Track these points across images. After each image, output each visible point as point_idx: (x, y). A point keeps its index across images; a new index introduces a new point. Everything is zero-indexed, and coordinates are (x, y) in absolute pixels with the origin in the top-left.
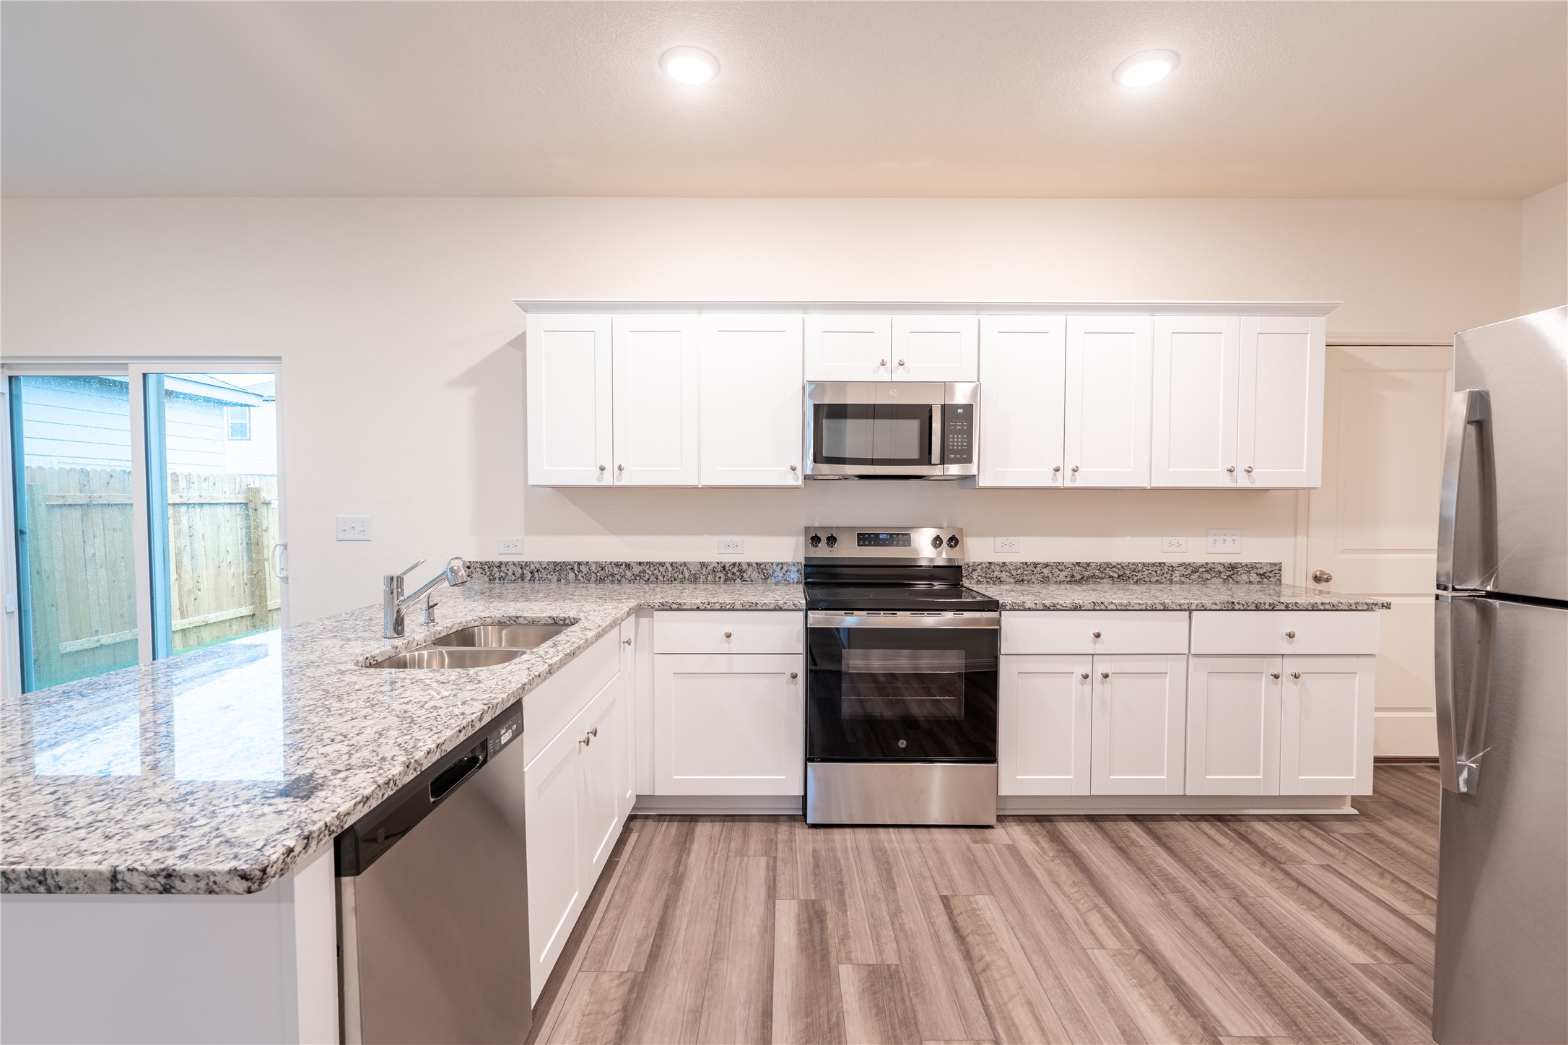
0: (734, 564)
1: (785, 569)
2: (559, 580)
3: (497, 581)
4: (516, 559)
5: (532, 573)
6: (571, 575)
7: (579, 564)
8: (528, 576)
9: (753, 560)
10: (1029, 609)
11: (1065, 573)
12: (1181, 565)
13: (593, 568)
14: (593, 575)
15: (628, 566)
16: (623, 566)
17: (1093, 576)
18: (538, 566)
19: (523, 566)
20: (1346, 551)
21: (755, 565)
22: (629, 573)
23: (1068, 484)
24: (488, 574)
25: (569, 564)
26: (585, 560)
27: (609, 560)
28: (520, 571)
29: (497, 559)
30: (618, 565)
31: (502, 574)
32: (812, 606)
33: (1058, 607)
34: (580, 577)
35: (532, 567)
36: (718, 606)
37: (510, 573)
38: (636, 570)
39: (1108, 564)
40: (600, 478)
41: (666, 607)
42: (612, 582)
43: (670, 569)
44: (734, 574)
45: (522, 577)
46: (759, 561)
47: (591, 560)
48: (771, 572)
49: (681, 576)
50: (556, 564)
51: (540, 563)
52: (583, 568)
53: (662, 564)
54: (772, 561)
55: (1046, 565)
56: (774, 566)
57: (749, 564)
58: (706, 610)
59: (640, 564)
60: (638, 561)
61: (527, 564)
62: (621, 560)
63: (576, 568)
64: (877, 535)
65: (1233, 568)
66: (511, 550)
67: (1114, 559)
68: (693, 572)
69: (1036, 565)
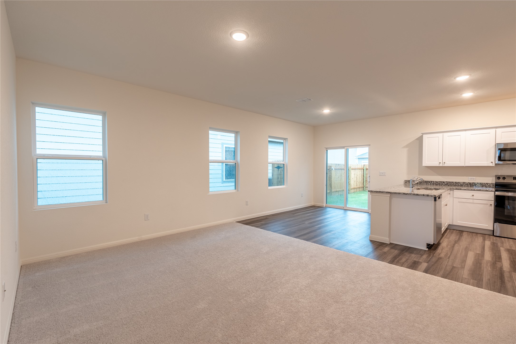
0: (473, 183)
1: (489, 184)
7: (431, 181)
14: (435, 184)
15: (444, 182)
16: (442, 182)
18: (421, 181)
21: (479, 183)
22: (443, 184)
25: (429, 181)
27: (439, 181)
30: (441, 182)
32: (496, 191)
34: (431, 184)
36: (470, 189)
38: (446, 183)
40: (439, 165)
41: (456, 189)
42: (440, 185)
43: (455, 183)
44: (473, 185)
46: (481, 182)
47: (434, 181)
48: (484, 185)
49: (458, 185)
50: (426, 181)
52: (432, 182)
53: (453, 182)
56: (485, 184)
58: (467, 190)
59: (447, 182)
63: (430, 182)
66: (415, 178)
68: (461, 184)
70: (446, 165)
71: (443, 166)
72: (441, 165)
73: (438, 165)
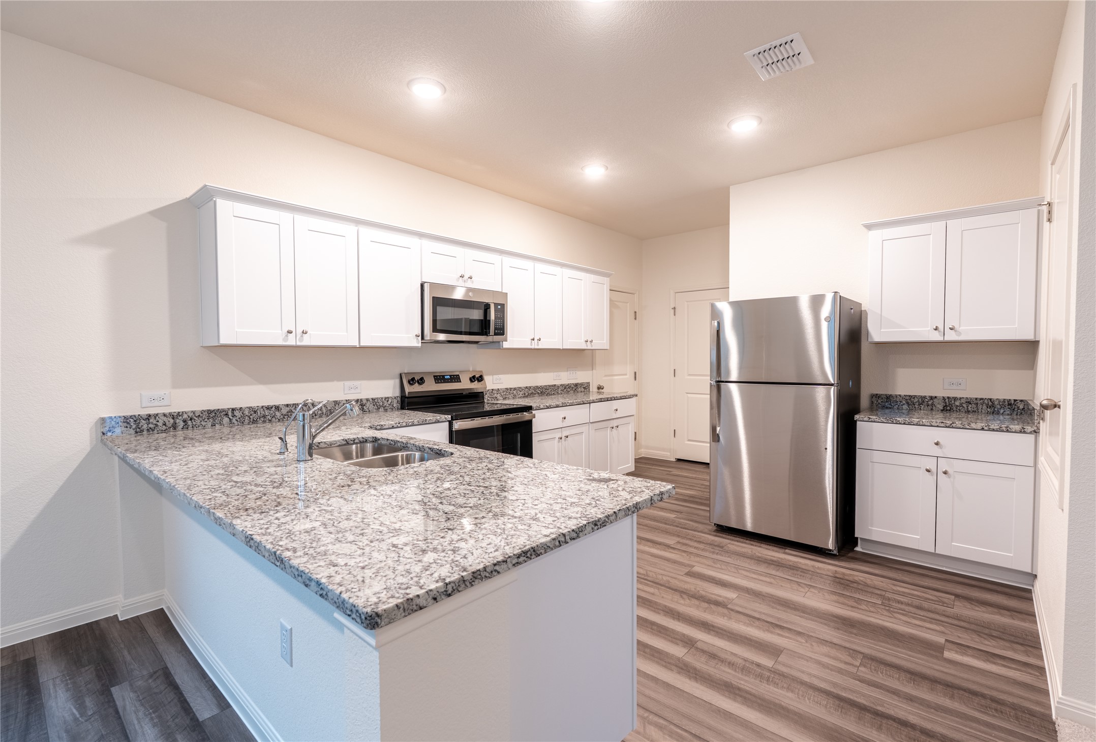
0: (357, 400)
1: (390, 401)
2: (213, 425)
3: (145, 432)
4: (167, 411)
5: (185, 421)
6: (226, 420)
7: (233, 410)
8: (182, 424)
9: (370, 397)
10: (542, 409)
11: (522, 393)
12: (561, 385)
13: (246, 412)
14: (247, 418)
15: (277, 408)
16: (274, 409)
17: (532, 393)
18: (191, 415)
19: (173, 416)
20: (606, 376)
21: (371, 400)
22: (278, 414)
23: (536, 347)
24: (134, 426)
25: (223, 410)
26: (238, 406)
27: (260, 405)
28: (172, 421)
29: (144, 412)
30: (269, 408)
31: (151, 426)
33: (552, 406)
34: (234, 420)
35: (185, 416)
37: (160, 424)
38: (284, 411)
39: (537, 387)
40: (286, 340)
42: (264, 422)
44: (357, 407)
45: (174, 426)
46: (374, 397)
47: (243, 406)
48: (381, 404)
50: (210, 412)
51: (194, 412)
52: (237, 413)
54: (382, 396)
55: (515, 389)
56: (383, 399)
57: (367, 400)
59: (287, 405)
60: (286, 403)
61: (179, 414)
62: (272, 404)
63: (230, 414)
64: (443, 376)
65: (576, 385)
66: (156, 403)
67: (539, 384)
68: (329, 408)
69: (511, 389)
70: (307, 341)
71: (299, 343)
72: (291, 341)
73: (280, 342)
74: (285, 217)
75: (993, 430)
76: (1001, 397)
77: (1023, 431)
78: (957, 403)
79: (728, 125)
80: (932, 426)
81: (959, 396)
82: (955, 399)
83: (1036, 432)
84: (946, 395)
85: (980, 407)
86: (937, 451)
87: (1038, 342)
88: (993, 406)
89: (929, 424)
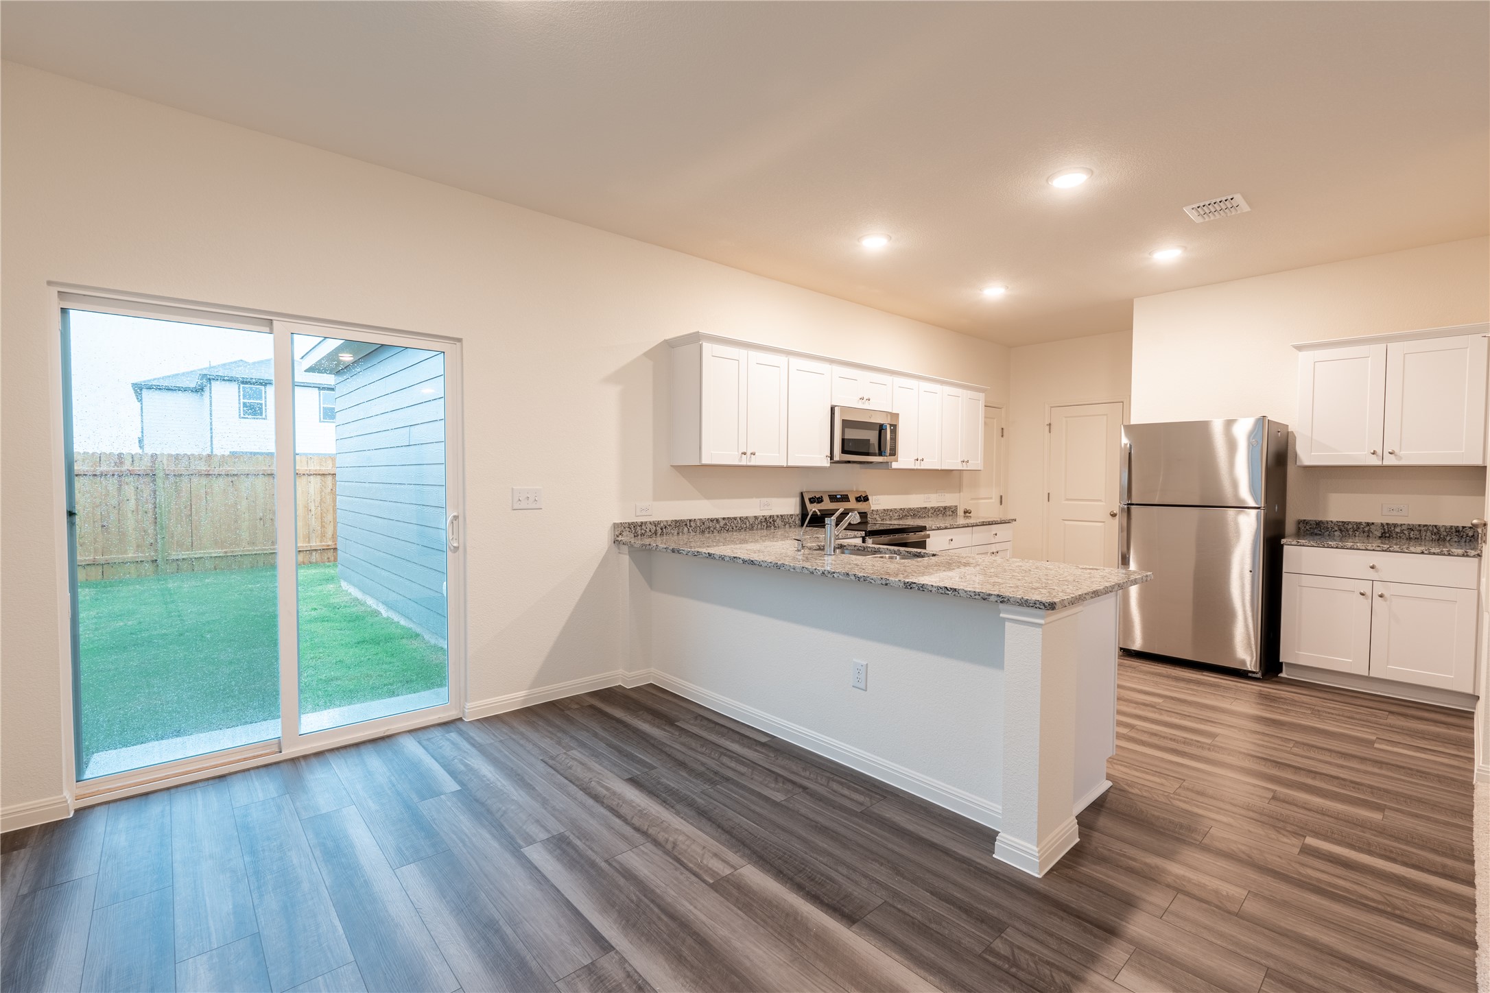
0: (770, 517)
2: (678, 534)
3: (639, 537)
4: (652, 519)
5: (662, 529)
6: (686, 529)
7: (690, 521)
8: (659, 531)
9: (779, 513)
11: (897, 514)
12: (931, 508)
13: (698, 524)
14: (698, 528)
15: (717, 520)
17: (906, 515)
18: (665, 523)
19: (656, 524)
20: (972, 499)
21: (780, 517)
22: (718, 526)
23: (919, 468)
24: (633, 532)
25: (684, 521)
26: (693, 518)
27: (707, 517)
28: (654, 528)
29: (639, 520)
30: (712, 520)
31: (643, 532)
33: (943, 528)
34: (691, 530)
35: (662, 525)
37: (648, 530)
38: (722, 523)
39: (910, 509)
40: (740, 460)
42: (709, 532)
43: (739, 521)
44: (770, 523)
45: (656, 533)
46: (782, 514)
47: (696, 518)
48: (787, 521)
49: (745, 526)
50: (676, 521)
51: (667, 521)
52: (692, 524)
53: (735, 519)
54: (788, 514)
55: (891, 510)
57: (777, 516)
59: (724, 519)
60: (723, 517)
61: (659, 523)
62: (714, 517)
63: (688, 524)
64: (836, 495)
65: (945, 508)
66: (644, 513)
67: (911, 507)
69: (888, 510)
70: (755, 461)
71: (749, 464)
72: (744, 461)
73: (736, 463)
74: (741, 353)
75: (1434, 554)
76: (1448, 524)
77: (1465, 555)
78: (1398, 530)
79: (1150, 254)
80: (1367, 550)
81: (1399, 522)
82: (1395, 525)
83: (1479, 556)
84: (1384, 522)
85: (1424, 534)
86: (1372, 575)
87: (1486, 467)
88: (1438, 533)
89: (1364, 548)
